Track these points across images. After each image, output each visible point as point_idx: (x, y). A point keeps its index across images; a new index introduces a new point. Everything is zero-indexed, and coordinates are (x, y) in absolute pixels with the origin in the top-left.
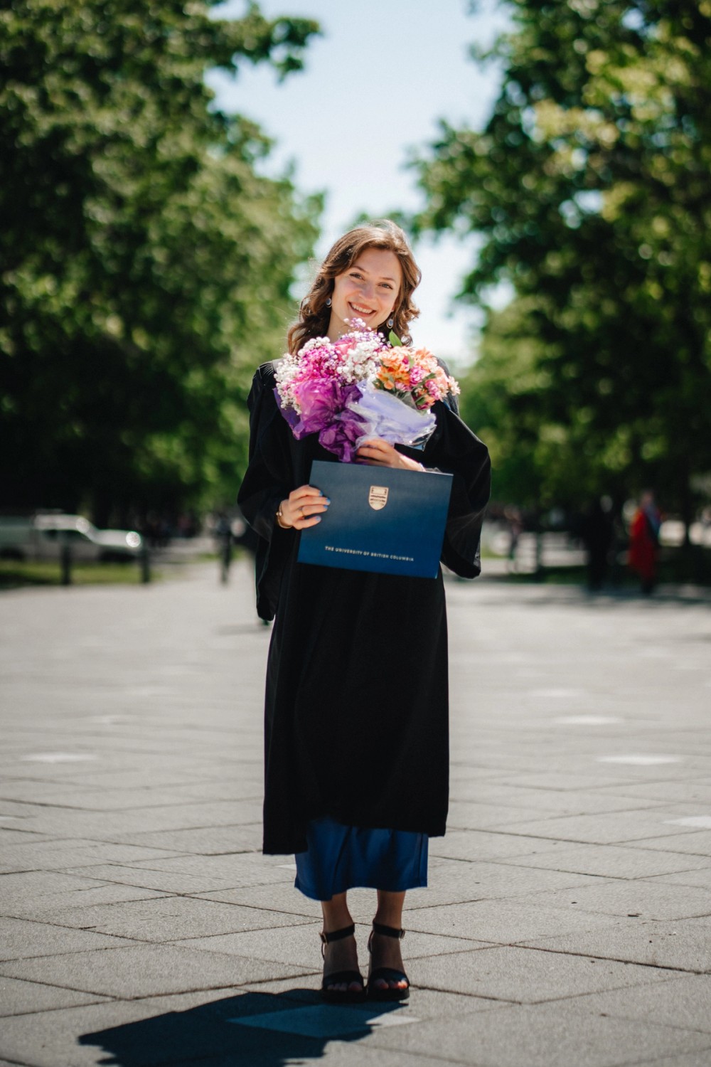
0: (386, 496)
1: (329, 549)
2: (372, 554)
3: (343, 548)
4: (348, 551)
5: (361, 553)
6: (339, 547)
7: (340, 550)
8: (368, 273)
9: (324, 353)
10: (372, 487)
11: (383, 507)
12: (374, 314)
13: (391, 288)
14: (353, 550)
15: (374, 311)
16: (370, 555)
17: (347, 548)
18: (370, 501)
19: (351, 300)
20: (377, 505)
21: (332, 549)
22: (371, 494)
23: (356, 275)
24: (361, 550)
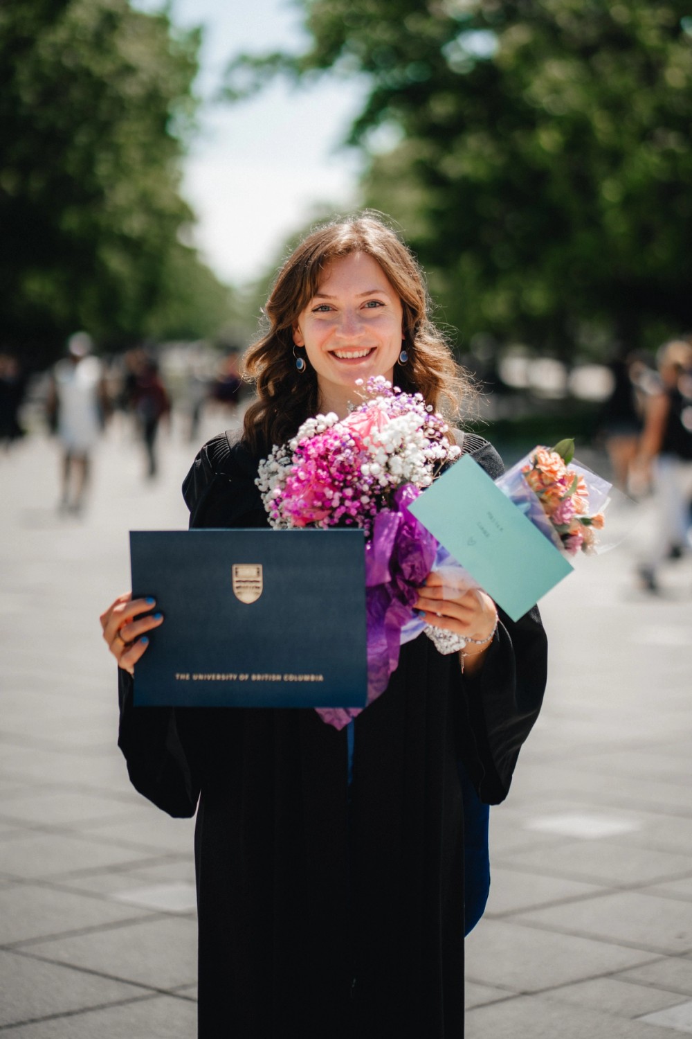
0: (260, 579)
1: (183, 677)
2: (254, 677)
3: (203, 673)
4: (213, 677)
5: (235, 677)
6: (198, 673)
7: (201, 677)
8: (335, 298)
9: (331, 441)
10: (234, 567)
11: (258, 597)
12: (375, 353)
13: (382, 305)
14: (221, 673)
15: (373, 350)
16: (250, 678)
17: (210, 672)
18: (236, 591)
19: (331, 348)
20: (248, 596)
21: (188, 677)
22: (235, 579)
23: (324, 308)
24: (233, 672)
